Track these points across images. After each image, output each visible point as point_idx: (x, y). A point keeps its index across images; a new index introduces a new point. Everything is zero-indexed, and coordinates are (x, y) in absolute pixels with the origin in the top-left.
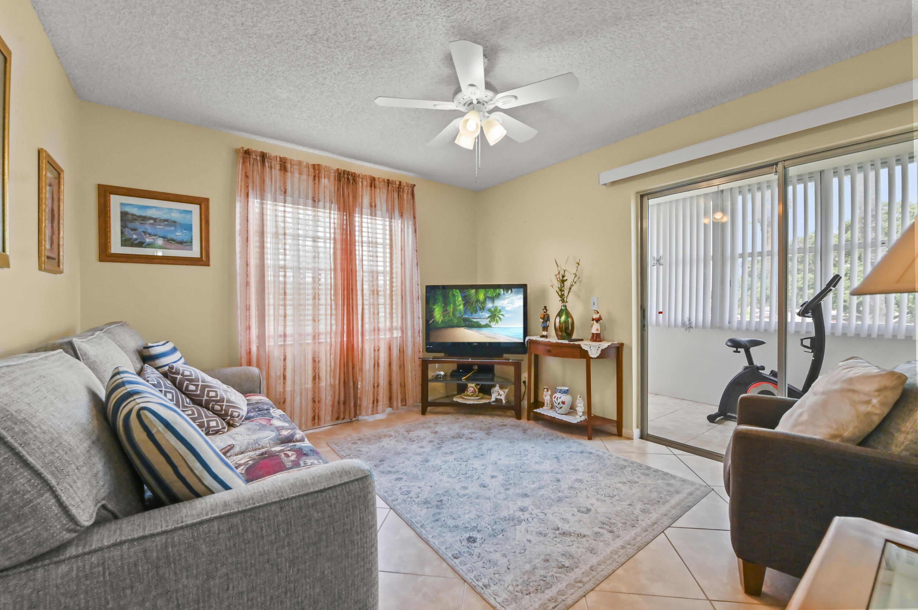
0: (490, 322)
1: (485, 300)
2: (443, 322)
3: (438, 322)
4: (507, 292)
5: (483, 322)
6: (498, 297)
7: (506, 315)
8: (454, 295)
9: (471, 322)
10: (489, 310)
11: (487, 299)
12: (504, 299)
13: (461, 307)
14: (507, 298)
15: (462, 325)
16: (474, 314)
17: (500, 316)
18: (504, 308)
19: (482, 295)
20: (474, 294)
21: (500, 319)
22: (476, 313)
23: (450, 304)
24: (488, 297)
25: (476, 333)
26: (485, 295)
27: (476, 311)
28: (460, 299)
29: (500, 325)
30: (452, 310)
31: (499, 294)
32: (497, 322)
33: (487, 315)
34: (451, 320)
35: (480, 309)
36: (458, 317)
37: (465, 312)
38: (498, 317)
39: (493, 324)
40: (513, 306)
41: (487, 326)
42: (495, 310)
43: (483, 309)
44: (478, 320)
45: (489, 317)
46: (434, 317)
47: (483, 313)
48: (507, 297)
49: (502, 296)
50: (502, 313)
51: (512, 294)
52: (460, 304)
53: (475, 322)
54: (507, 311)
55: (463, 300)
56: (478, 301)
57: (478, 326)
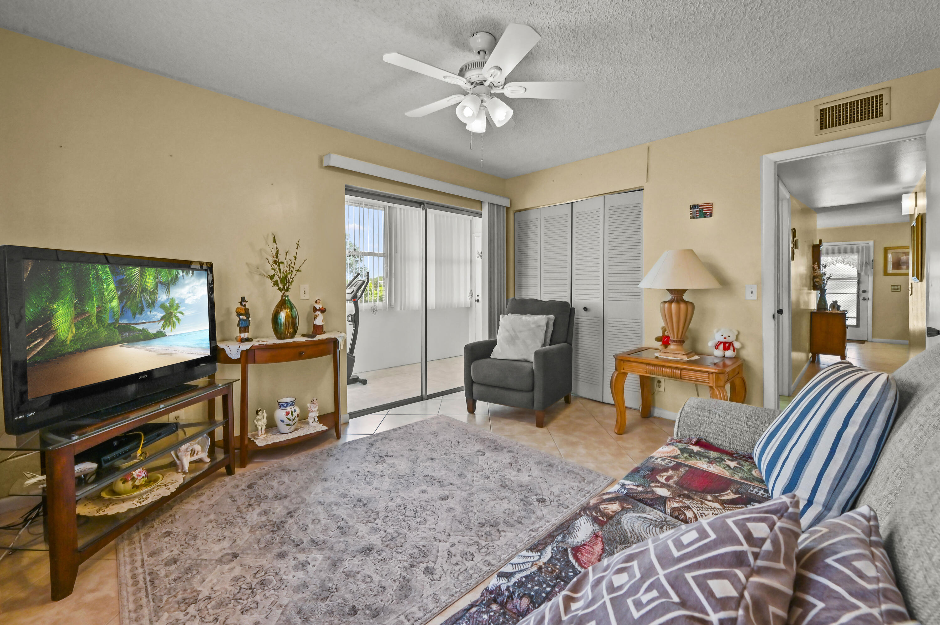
0: (164, 327)
1: (156, 288)
2: (75, 339)
3: (65, 341)
4: (187, 274)
5: (153, 329)
6: (175, 282)
7: (186, 313)
8: (99, 280)
9: (134, 330)
10: (163, 306)
11: (159, 285)
12: (184, 285)
13: (115, 303)
14: (188, 284)
15: (116, 340)
16: (138, 316)
17: (178, 315)
18: (183, 300)
19: (151, 278)
20: (137, 278)
21: (178, 319)
22: (141, 313)
23: (91, 297)
24: (161, 283)
25: (142, 351)
26: (156, 278)
27: (141, 310)
28: (112, 286)
29: (180, 329)
30: (95, 311)
31: (177, 277)
32: (174, 326)
33: (159, 314)
34: (94, 332)
35: (149, 305)
36: (109, 325)
37: (123, 312)
38: (176, 316)
39: (168, 331)
40: (195, 298)
41: (160, 335)
42: (171, 306)
43: (152, 305)
44: (145, 326)
45: (162, 318)
46: (55, 331)
47: (154, 313)
48: (187, 282)
49: (181, 281)
50: (180, 309)
51: (193, 278)
52: (113, 298)
53: (140, 330)
54: (187, 306)
55: (118, 288)
56: (144, 290)
57: (147, 337)
